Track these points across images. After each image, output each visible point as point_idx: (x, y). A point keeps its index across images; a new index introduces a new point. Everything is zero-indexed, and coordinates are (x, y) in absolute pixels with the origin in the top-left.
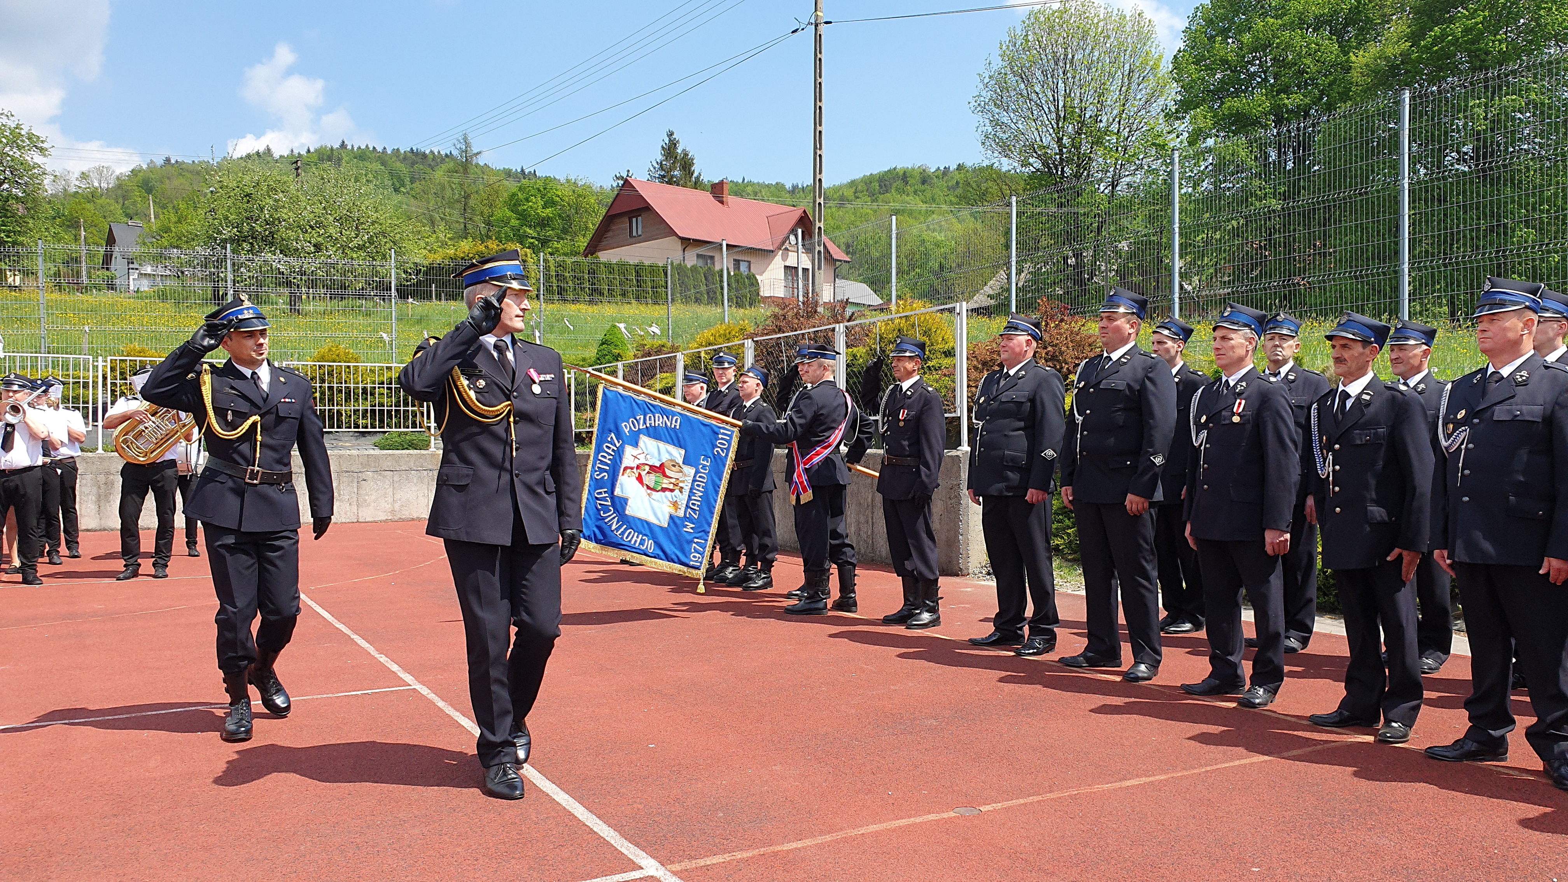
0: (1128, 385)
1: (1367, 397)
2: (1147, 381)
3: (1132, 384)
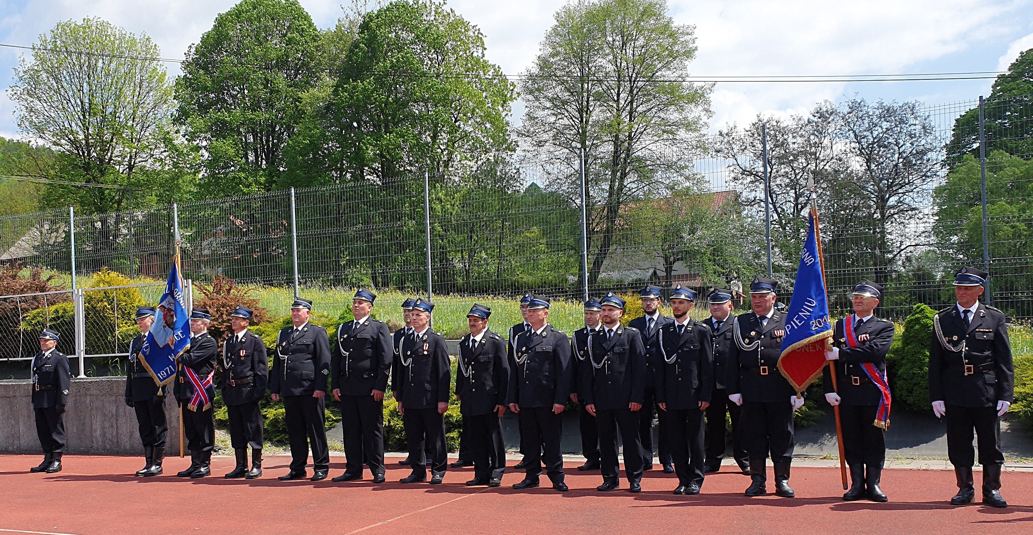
0: (372, 337)
1: (483, 342)
2: (380, 335)
3: (373, 336)
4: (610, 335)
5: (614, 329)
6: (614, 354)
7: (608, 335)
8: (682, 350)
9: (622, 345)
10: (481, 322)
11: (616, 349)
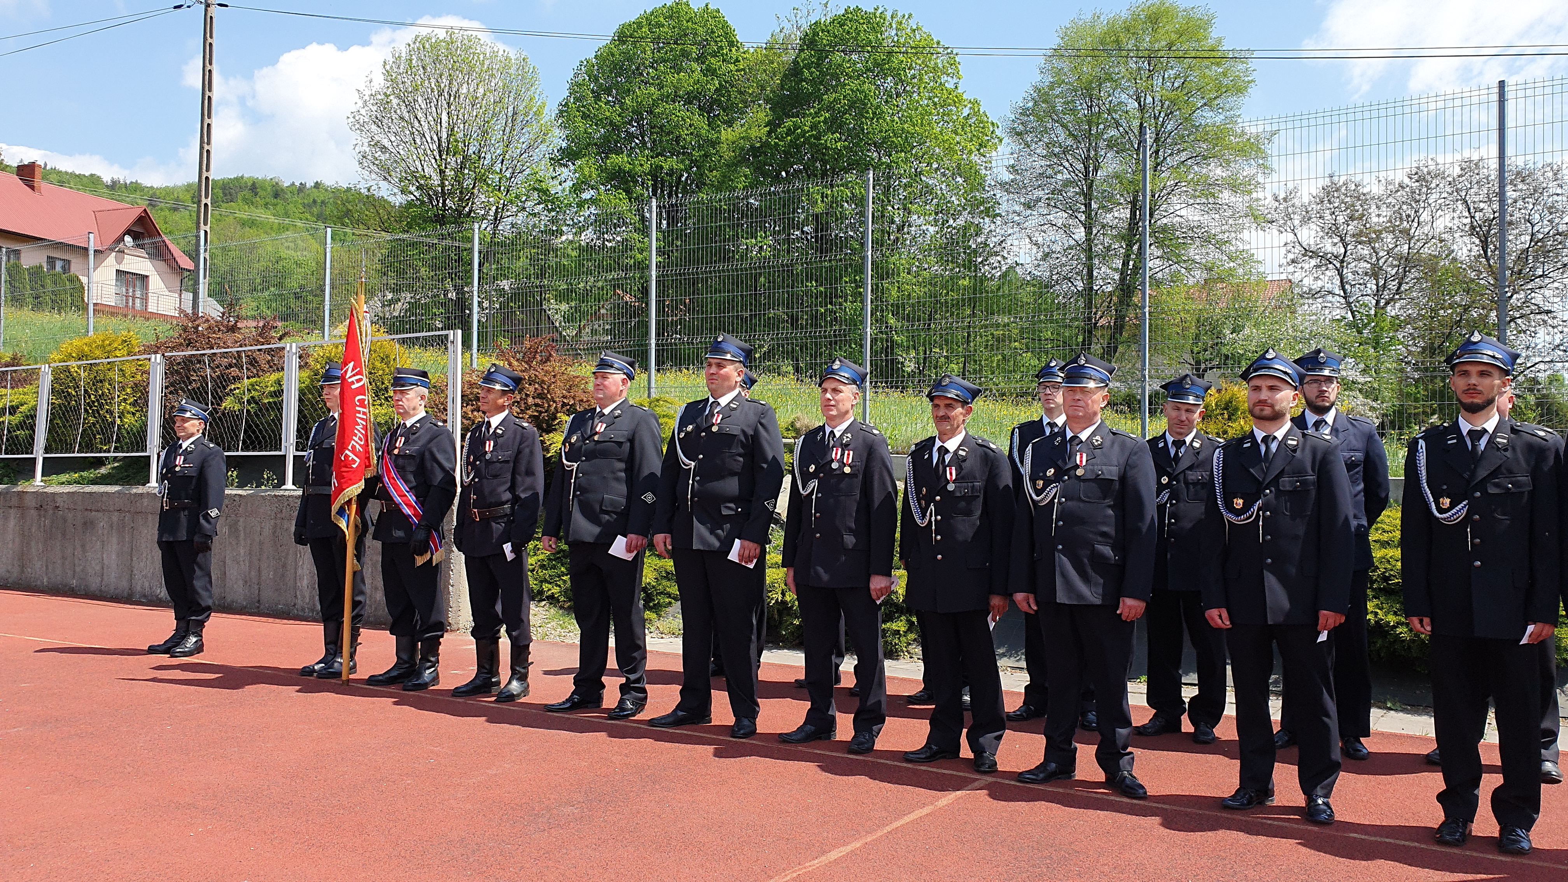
0: (743, 432)
1: (964, 453)
3: (746, 429)
4: (1268, 448)
5: (1280, 434)
6: (1279, 493)
7: (1263, 448)
8: (1484, 492)
9: (1299, 472)
10: (960, 409)
11: (1286, 483)
